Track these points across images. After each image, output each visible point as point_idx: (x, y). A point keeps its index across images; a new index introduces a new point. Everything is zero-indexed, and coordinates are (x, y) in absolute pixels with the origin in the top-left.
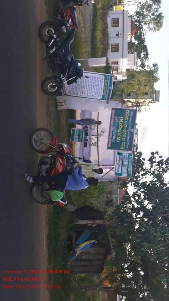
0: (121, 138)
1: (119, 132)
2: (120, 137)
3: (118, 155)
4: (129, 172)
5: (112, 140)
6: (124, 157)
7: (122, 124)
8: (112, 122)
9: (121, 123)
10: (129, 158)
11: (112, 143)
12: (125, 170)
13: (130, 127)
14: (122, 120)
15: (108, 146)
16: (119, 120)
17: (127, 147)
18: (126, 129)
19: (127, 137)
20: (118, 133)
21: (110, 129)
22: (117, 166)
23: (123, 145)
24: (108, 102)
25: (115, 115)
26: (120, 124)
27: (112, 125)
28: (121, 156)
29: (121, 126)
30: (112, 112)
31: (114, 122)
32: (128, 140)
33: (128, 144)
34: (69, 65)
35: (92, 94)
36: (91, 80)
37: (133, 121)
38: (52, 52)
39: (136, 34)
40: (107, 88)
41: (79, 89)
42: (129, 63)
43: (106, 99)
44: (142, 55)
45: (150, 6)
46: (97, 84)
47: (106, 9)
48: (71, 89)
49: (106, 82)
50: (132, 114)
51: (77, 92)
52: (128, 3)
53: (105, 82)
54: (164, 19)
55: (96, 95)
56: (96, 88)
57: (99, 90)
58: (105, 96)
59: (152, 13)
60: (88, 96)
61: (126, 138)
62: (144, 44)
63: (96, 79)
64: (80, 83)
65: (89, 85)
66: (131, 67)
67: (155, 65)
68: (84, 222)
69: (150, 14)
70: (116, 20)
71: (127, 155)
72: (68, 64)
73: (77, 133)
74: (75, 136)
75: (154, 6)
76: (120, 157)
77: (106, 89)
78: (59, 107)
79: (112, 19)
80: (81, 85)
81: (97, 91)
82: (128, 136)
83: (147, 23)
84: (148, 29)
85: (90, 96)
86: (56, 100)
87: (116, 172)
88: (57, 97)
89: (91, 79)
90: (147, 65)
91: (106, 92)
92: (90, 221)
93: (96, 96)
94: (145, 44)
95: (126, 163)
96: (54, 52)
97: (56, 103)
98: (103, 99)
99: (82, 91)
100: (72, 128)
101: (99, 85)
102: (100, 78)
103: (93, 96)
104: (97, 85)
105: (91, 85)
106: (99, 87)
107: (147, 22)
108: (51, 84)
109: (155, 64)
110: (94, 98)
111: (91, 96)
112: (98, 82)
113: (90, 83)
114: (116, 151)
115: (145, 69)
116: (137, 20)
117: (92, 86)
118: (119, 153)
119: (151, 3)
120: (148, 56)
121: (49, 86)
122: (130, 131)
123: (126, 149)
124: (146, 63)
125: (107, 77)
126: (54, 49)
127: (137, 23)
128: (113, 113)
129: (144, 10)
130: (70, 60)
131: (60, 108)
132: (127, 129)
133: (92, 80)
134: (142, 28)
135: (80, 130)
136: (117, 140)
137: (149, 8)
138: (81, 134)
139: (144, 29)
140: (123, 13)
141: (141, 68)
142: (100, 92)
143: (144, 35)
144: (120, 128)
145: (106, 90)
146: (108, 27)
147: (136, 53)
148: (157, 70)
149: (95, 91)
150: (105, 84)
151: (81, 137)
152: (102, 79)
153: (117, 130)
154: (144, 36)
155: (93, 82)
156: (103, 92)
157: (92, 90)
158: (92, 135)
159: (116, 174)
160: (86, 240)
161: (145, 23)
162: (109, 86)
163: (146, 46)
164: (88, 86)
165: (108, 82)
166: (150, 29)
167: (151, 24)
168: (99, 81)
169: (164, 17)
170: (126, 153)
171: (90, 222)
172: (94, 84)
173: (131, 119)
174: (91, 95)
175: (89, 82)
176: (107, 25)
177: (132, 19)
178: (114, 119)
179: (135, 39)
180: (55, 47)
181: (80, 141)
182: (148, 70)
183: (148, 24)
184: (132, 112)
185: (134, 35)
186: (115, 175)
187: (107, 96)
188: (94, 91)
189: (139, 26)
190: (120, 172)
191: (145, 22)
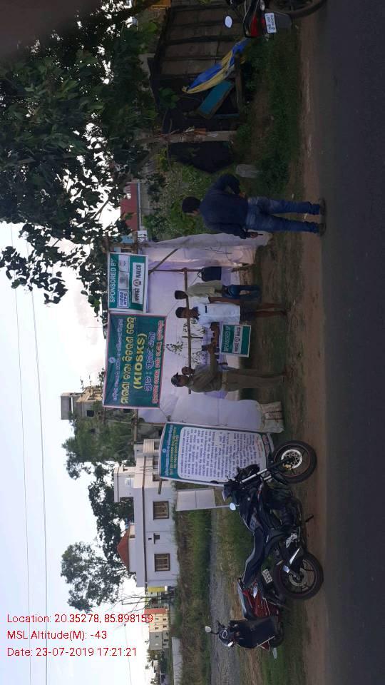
0: (135, 342)
1: (141, 356)
2: (139, 343)
3: (141, 303)
4: (113, 264)
5: (156, 337)
6: (127, 300)
7: (136, 374)
8: (157, 377)
9: (137, 376)
10: (116, 296)
11: (155, 331)
12: (124, 268)
13: (118, 367)
14: (135, 383)
15: (165, 323)
16: (142, 381)
17: (121, 322)
18: (125, 362)
19: (123, 345)
20: (143, 352)
21: (162, 360)
22: (141, 279)
23: (130, 326)
24: (169, 420)
25: (151, 394)
26: (140, 374)
27: (157, 372)
28: (134, 301)
29: (136, 368)
30: (159, 398)
31: (152, 376)
32: (120, 338)
33: (119, 330)
34: (255, 509)
35: (204, 438)
36: (206, 467)
37: (111, 381)
38: (294, 536)
39: (118, 538)
40: (170, 449)
41: (233, 447)
42: (129, 479)
43: (172, 426)
44: (102, 495)
45: (92, 594)
46: (193, 459)
47: (183, 591)
48: (252, 446)
49: (173, 464)
50: (115, 395)
51: (236, 440)
52: (137, 600)
53: (177, 463)
54: (60, 570)
55: (195, 436)
56: (196, 451)
57: (189, 446)
58: (174, 432)
59: (88, 581)
60: (212, 433)
61: (124, 342)
62: (99, 518)
63: (196, 470)
64: (230, 462)
65: (210, 456)
66: (124, 470)
67: (74, 474)
68: (215, 136)
69: (90, 578)
70: (162, 567)
71: (121, 304)
72: (258, 510)
73: (237, 345)
74: (241, 337)
75: (83, 594)
76: (137, 299)
77: (172, 448)
78: (278, 410)
79: (169, 570)
80: (228, 456)
81: (193, 444)
82: (120, 346)
83: (95, 561)
84: (92, 548)
85: (208, 434)
86: (285, 424)
87: (142, 265)
88: (281, 430)
89: (206, 470)
90: (92, 474)
91: (173, 442)
92: (201, 139)
93: (193, 434)
94: (97, 518)
95: (121, 286)
96: (289, 536)
97: (283, 418)
98: (179, 427)
99: (226, 443)
100: (248, 356)
101: (190, 458)
102: (187, 472)
103: (201, 433)
104: (193, 456)
105: (206, 456)
106: (189, 452)
107: (95, 563)
108: (294, 467)
109: (75, 477)
110: (197, 429)
111: (204, 433)
112: (191, 463)
113: (209, 460)
114: (144, 313)
115: (95, 465)
116: (117, 567)
117: (204, 454)
118: (139, 307)
119: (90, 600)
120: (90, 494)
121: (298, 461)
122: (116, 358)
123: (124, 317)
124: (93, 478)
125: (171, 473)
126: (288, 542)
127: (115, 559)
128: (155, 396)
129: (102, 586)
130: (253, 518)
131: (275, 406)
132: (123, 363)
133: (204, 468)
134: (106, 552)
135: (230, 351)
136: (144, 337)
137: (93, 592)
138: (227, 344)
139: (102, 548)
140: (146, 581)
141: (104, 467)
142: (186, 443)
143: (101, 536)
144: (138, 364)
145: (174, 447)
146: (178, 554)
147: (116, 500)
148: (69, 465)
149: (197, 444)
150: (175, 459)
151: (228, 336)
152: (184, 470)
153: (144, 359)
154: (100, 534)
155: (202, 464)
156: (178, 442)
157: (203, 447)
158: (202, 338)
159: (143, 260)
160: (209, 92)
161: (99, 559)
162: (168, 455)
163: (96, 514)
164: (212, 453)
165: (170, 462)
166: (89, 549)
167: (88, 558)
168: (189, 465)
169: (62, 575)
170: (122, 309)
171: (199, 136)
172: (199, 458)
173: (116, 386)
174: (204, 435)
175: (210, 463)
176: (179, 559)
177: (128, 569)
178: (153, 384)
179: (118, 528)
180: (287, 547)
181: (229, 326)
182: (88, 464)
183: (93, 559)
184: (115, 399)
185: (122, 535)
186: (144, 258)
187: (171, 431)
188: (199, 445)
189: (112, 555)
190: (135, 264)
191: (101, 563)
